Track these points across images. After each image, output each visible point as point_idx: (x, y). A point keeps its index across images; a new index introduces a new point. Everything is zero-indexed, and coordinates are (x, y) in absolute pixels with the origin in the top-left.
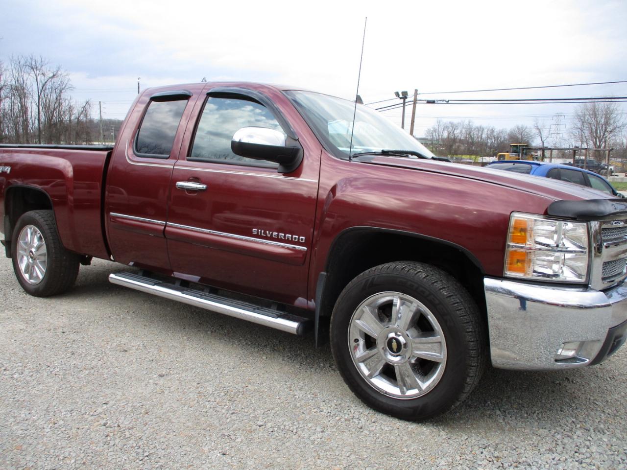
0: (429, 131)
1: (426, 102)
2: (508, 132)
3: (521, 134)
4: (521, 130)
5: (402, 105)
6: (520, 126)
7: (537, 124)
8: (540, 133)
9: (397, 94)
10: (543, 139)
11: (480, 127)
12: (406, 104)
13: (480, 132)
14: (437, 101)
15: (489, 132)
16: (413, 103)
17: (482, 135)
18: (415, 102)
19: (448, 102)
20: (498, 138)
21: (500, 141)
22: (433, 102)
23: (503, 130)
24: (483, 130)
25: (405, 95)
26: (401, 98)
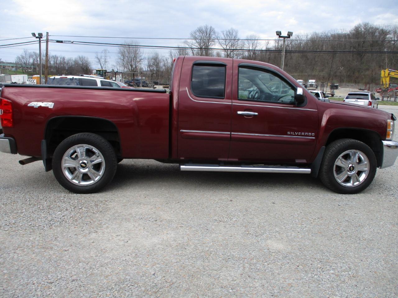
0: (19, 58)
1: (56, 41)
2: (74, 59)
3: (82, 62)
4: (81, 58)
5: (38, 42)
6: (81, 56)
7: (97, 56)
8: (100, 61)
9: (34, 35)
10: (102, 65)
11: (55, 56)
12: (42, 42)
13: (55, 59)
14: (65, 41)
15: (62, 59)
16: (46, 41)
17: (57, 61)
18: (47, 41)
19: (73, 42)
20: (68, 64)
21: (69, 65)
22: (62, 42)
23: (70, 58)
24: (57, 58)
25: (40, 36)
26: (37, 37)
